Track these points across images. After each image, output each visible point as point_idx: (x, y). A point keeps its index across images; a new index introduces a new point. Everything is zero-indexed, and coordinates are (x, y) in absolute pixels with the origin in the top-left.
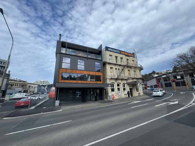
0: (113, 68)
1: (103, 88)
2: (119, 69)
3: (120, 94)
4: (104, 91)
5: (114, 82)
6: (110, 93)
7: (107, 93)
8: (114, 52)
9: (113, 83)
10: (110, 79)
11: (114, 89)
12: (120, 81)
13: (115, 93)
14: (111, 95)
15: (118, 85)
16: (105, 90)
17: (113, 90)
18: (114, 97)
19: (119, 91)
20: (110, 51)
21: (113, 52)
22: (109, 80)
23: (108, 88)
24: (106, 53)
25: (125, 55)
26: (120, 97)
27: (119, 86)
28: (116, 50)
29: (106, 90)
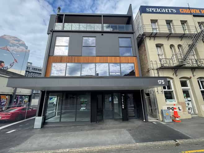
0: (162, 45)
1: (142, 91)
2: (179, 46)
3: (190, 106)
4: (146, 97)
5: (171, 76)
6: (163, 104)
7: (153, 103)
8: (163, 13)
9: (168, 80)
10: (157, 69)
11: (171, 93)
12: (188, 74)
13: (176, 103)
14: (165, 108)
15: (184, 84)
16: (148, 95)
17: (169, 96)
18: (176, 115)
19: (189, 99)
20: (153, 12)
21: (159, 13)
22: (156, 71)
23: (156, 89)
24: (142, 17)
25: (191, 14)
26: (195, 114)
27: (187, 86)
28: (165, 8)
29: (151, 95)
